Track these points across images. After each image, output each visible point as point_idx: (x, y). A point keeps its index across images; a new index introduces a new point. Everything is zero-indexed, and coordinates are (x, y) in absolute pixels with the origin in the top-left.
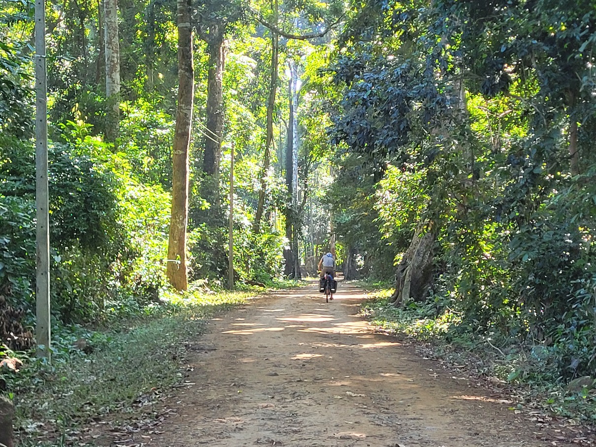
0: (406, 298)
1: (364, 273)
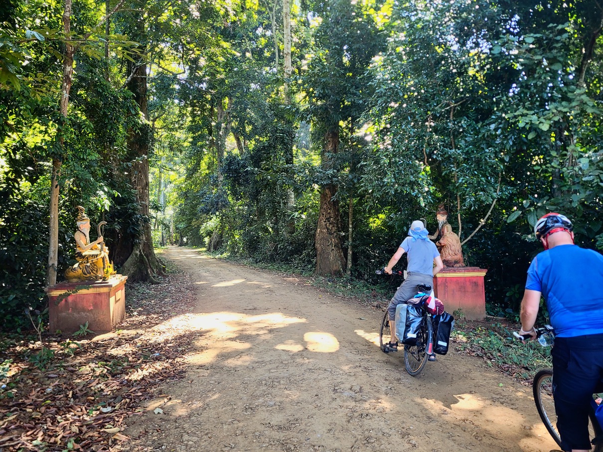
0: (212, 250)
1: (186, 244)
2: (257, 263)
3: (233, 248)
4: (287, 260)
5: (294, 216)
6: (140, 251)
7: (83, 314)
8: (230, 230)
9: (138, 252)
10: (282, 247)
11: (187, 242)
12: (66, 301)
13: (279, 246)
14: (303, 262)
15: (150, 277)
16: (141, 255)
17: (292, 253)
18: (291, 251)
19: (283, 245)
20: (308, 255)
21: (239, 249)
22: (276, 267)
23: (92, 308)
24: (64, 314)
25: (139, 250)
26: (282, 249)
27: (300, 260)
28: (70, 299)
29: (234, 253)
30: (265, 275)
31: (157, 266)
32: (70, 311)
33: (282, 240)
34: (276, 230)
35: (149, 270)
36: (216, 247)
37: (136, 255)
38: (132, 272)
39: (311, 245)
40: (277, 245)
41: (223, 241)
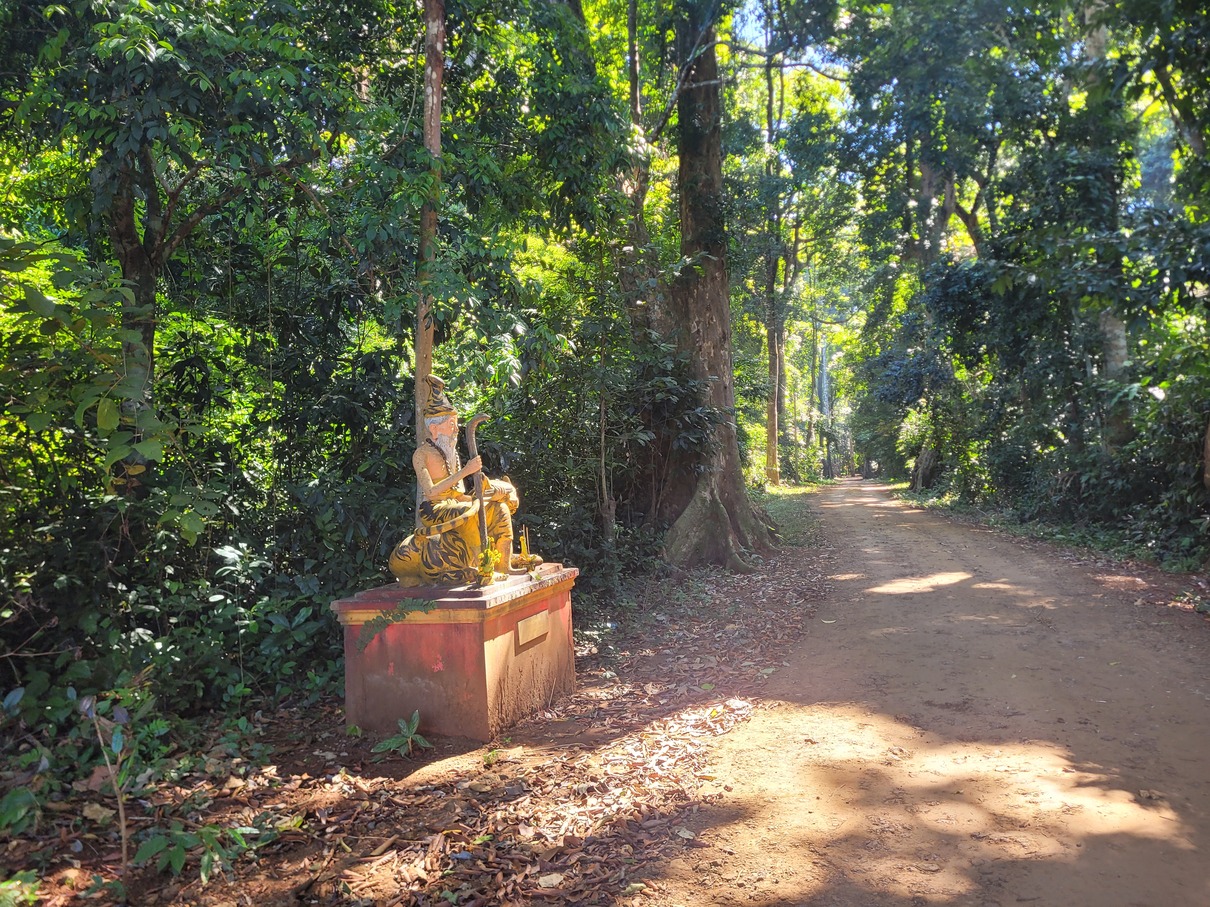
2: (1023, 521)
3: (966, 484)
4: (1111, 517)
5: (1127, 395)
6: (712, 493)
7: (420, 682)
8: (955, 439)
9: (707, 495)
10: (1093, 481)
11: (880, 469)
12: (381, 640)
13: (1084, 479)
14: (1164, 526)
15: (732, 554)
16: (714, 500)
17: (1126, 499)
18: (1122, 491)
19: (1097, 477)
20: (1180, 504)
21: (980, 484)
22: (1076, 536)
23: (440, 667)
24: (377, 677)
25: (709, 490)
26: (1094, 487)
27: (1152, 518)
28: (390, 635)
29: (967, 495)
30: (1038, 563)
31: (753, 529)
32: (391, 671)
33: (1094, 463)
34: (1077, 438)
35: (730, 538)
36: (929, 480)
37: (704, 500)
38: (695, 540)
39: (1186, 475)
40: (1080, 474)
41: (943, 466)
